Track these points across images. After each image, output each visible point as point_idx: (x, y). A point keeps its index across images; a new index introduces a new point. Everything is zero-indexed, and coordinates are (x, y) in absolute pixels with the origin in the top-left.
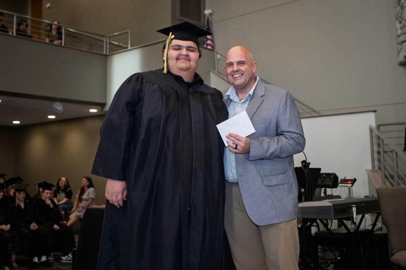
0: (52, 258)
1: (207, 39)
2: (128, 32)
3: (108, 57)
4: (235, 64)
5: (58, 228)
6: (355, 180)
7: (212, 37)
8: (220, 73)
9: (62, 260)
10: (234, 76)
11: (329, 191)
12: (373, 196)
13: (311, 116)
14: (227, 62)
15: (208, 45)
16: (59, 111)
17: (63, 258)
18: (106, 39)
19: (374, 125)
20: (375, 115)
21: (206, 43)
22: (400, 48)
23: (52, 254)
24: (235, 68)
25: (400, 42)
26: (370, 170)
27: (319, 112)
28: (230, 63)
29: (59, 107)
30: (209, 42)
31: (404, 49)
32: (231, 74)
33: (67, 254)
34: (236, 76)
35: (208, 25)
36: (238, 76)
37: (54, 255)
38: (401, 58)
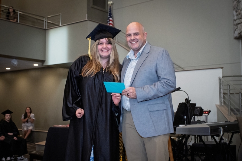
0: (13, 159)
1: (110, 20)
2: (60, 15)
3: (47, 31)
4: (132, 35)
5: (17, 139)
6: (210, 111)
7: (113, 18)
8: (119, 42)
9: (18, 159)
10: (132, 43)
11: (197, 118)
12: (230, 121)
13: (178, 70)
14: (127, 33)
15: (110, 24)
16: (15, 65)
17: (18, 158)
18: (45, 19)
19: (221, 76)
20: (222, 70)
21: (109, 22)
22: (235, 28)
23: (14, 155)
24: (133, 38)
25: (236, 24)
26: (218, 105)
27: (184, 68)
28: (129, 34)
29: (15, 62)
30: (111, 22)
31: (238, 28)
32: (129, 42)
33: (21, 156)
34: (133, 43)
35: (110, 11)
36: (134, 42)
37: (14, 156)
38: (236, 34)
